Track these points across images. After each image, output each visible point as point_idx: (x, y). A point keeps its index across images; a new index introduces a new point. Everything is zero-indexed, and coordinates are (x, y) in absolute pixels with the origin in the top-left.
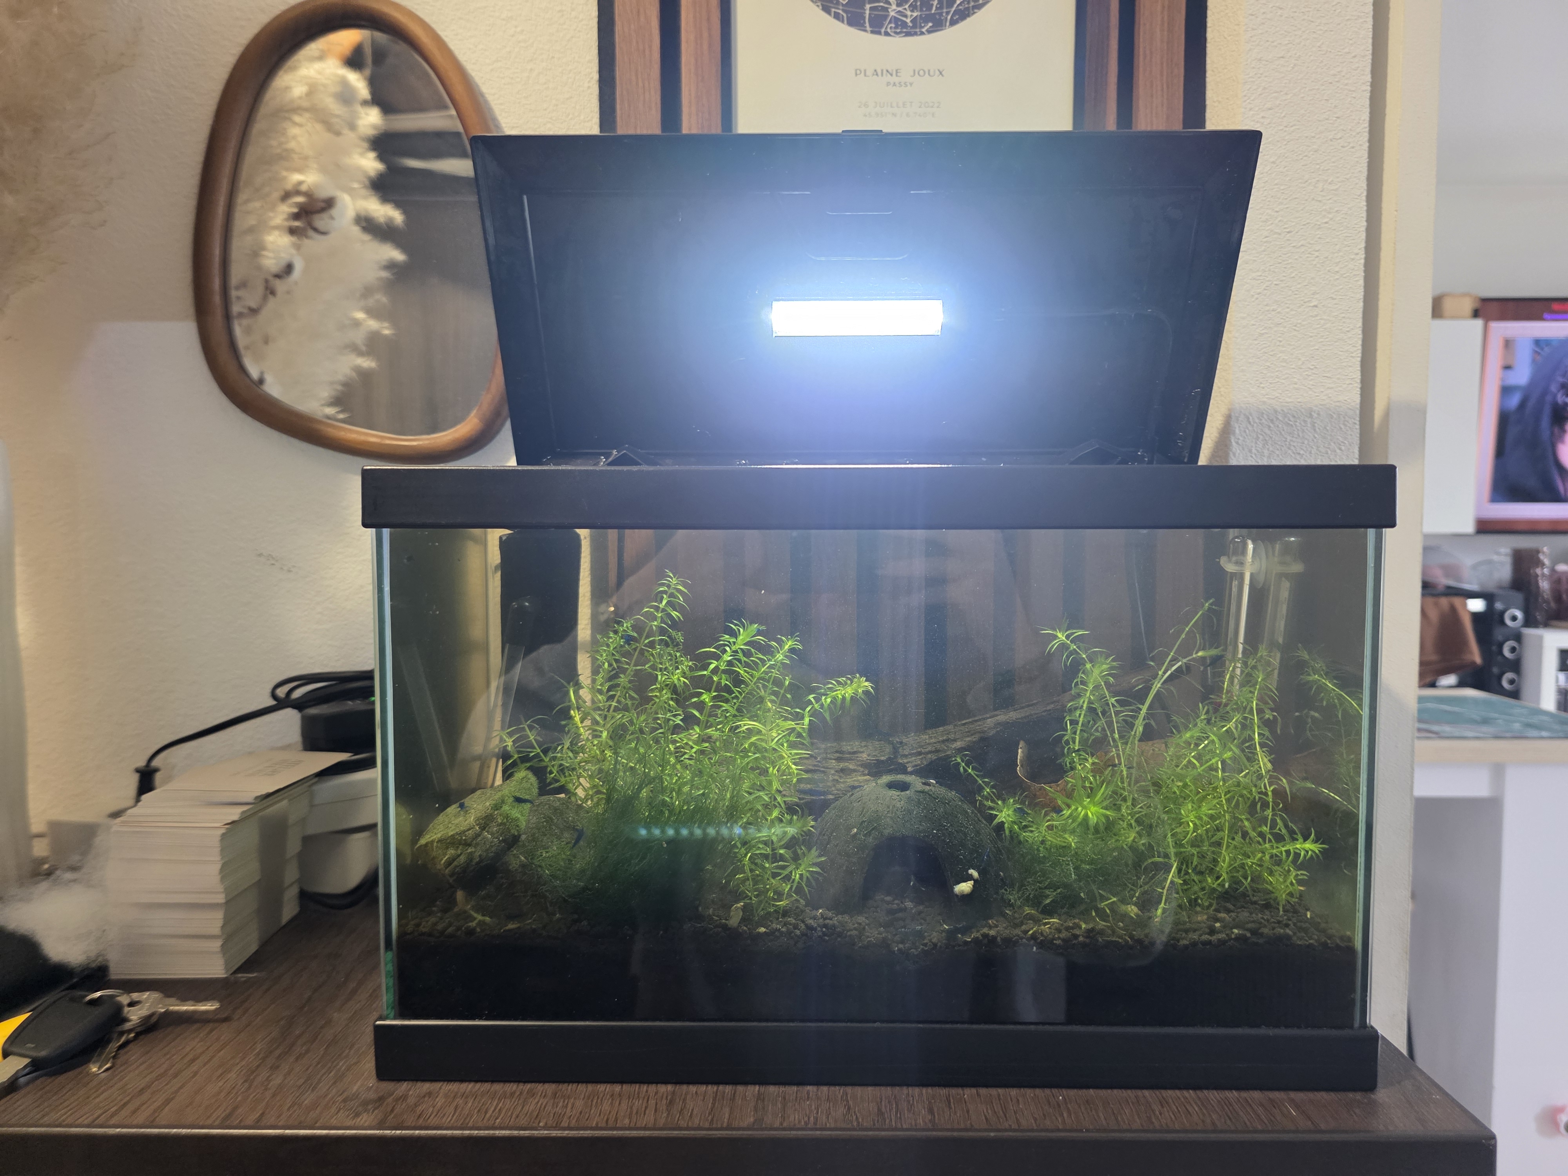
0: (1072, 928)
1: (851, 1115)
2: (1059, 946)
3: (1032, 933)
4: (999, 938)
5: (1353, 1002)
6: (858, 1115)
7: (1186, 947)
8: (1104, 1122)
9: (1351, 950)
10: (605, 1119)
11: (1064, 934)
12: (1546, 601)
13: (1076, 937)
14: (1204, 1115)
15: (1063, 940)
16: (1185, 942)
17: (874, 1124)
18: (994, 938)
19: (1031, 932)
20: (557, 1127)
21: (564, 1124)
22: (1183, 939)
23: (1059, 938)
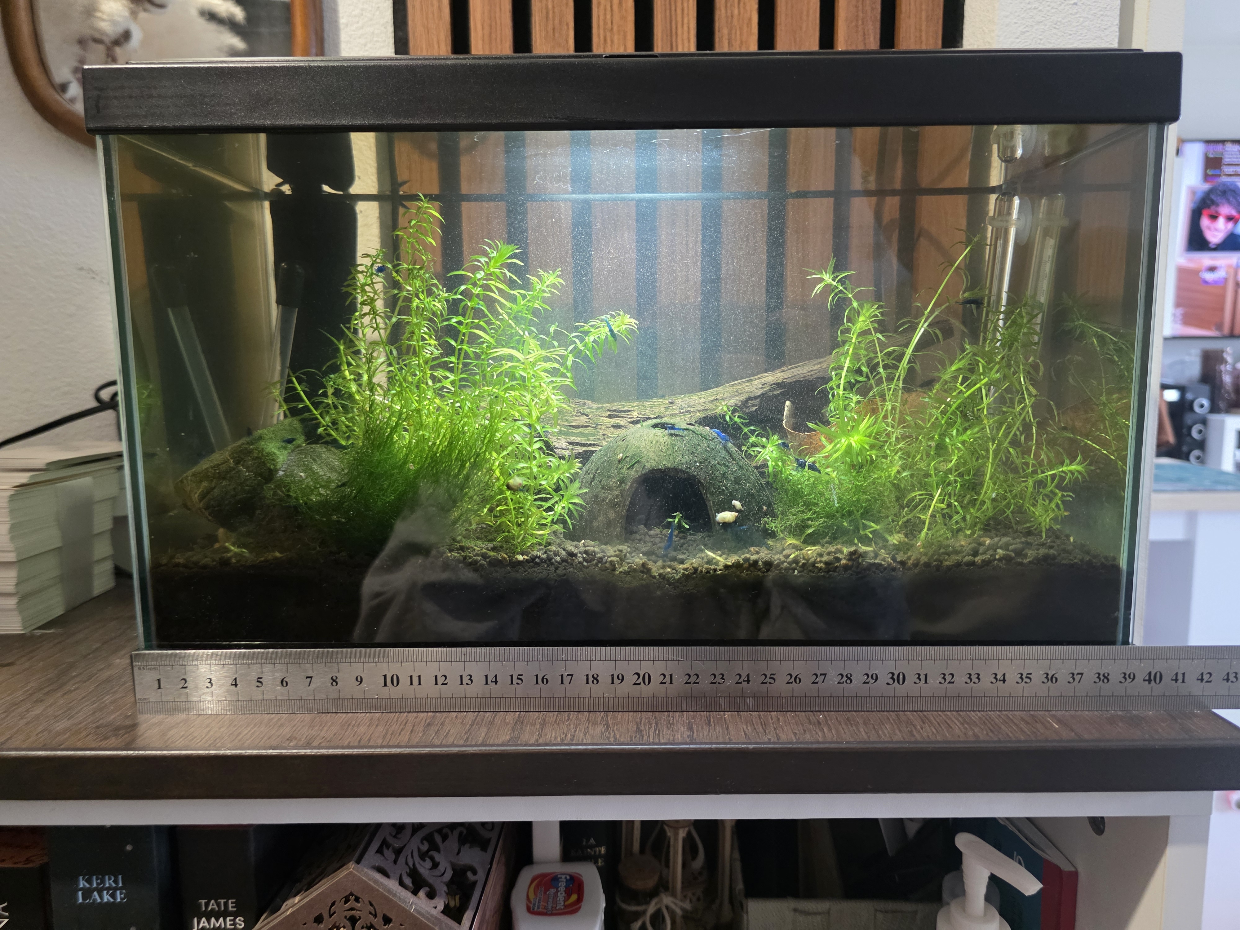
0: (835, 553)
1: (609, 733)
2: (820, 569)
3: (795, 557)
4: (760, 563)
5: (1116, 620)
6: (616, 732)
7: (949, 568)
8: (865, 737)
9: (1116, 569)
10: (359, 739)
11: (825, 558)
12: (1228, 392)
13: (838, 560)
14: (966, 728)
15: (826, 563)
16: (947, 563)
17: (631, 740)
18: (756, 562)
19: (792, 556)
20: (308, 746)
21: (315, 744)
22: (946, 560)
23: (821, 562)
